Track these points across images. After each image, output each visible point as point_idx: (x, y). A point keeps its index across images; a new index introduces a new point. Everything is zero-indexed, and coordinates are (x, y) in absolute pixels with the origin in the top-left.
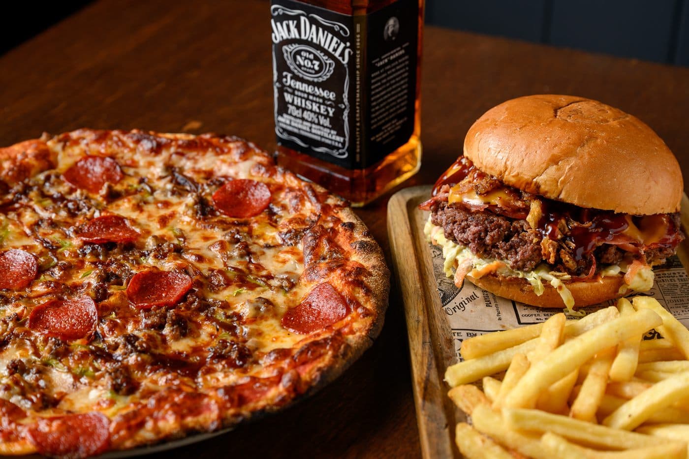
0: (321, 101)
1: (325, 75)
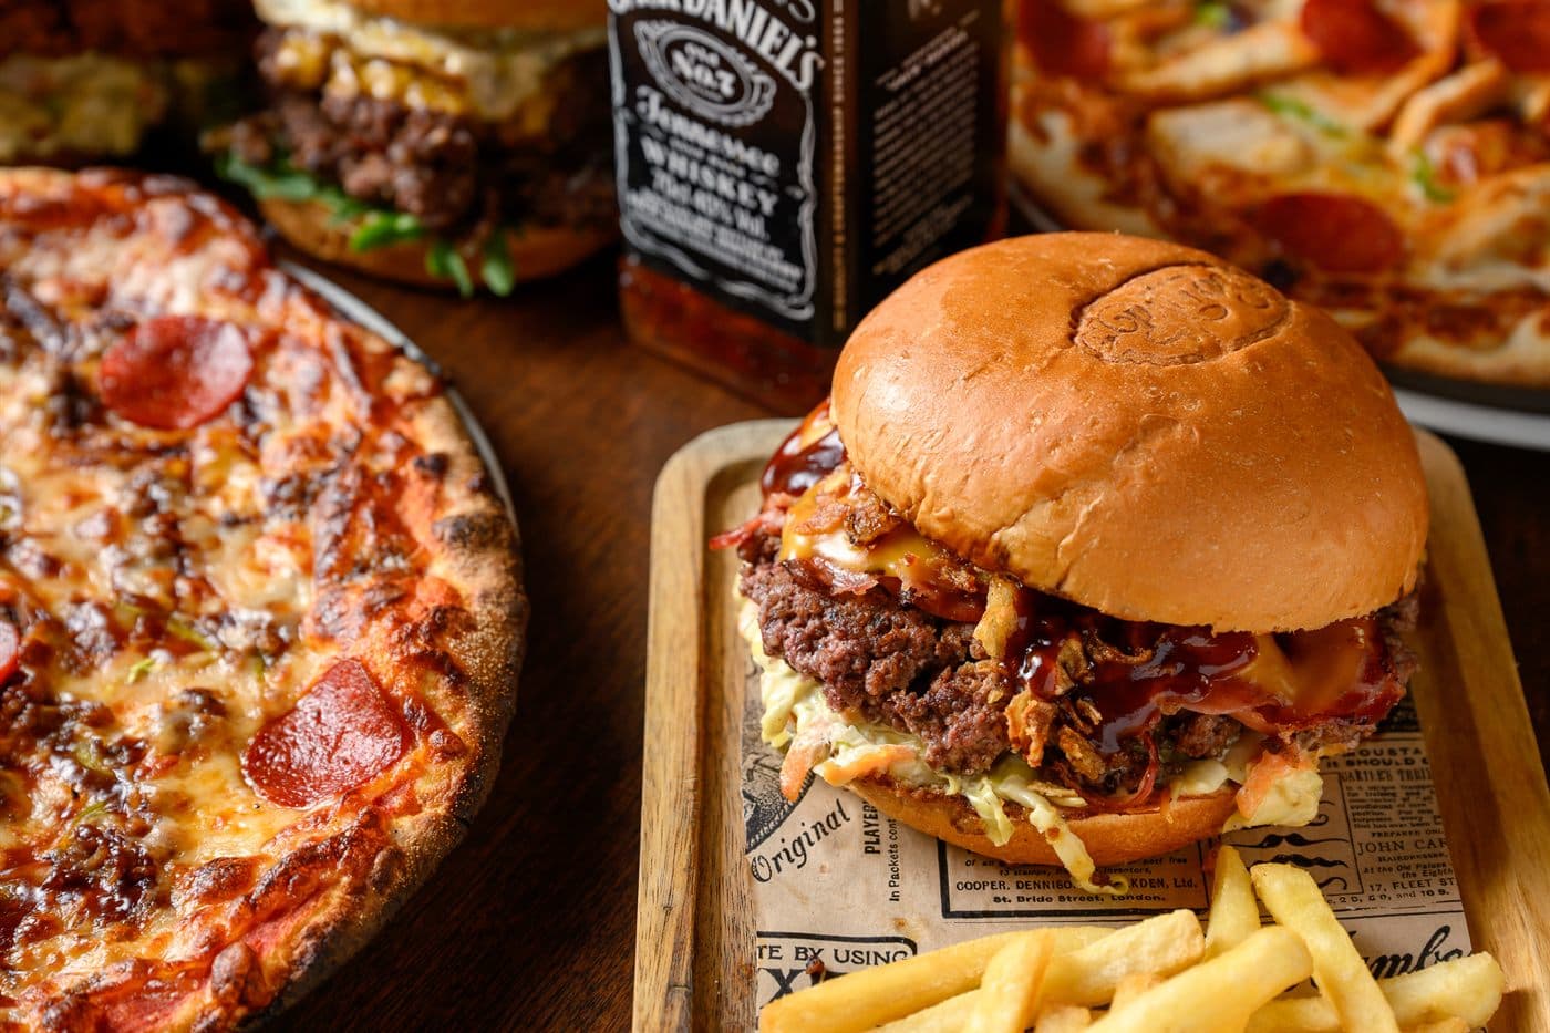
0: (740, 172)
1: (752, 111)
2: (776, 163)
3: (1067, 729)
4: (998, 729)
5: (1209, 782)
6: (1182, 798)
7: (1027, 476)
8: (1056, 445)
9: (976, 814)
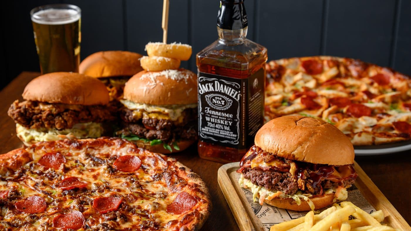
0: (225, 119)
1: (228, 107)
2: (232, 116)
3: (308, 184)
4: (296, 185)
5: (330, 192)
6: (328, 195)
7: (296, 142)
8: (300, 137)
9: (295, 200)
